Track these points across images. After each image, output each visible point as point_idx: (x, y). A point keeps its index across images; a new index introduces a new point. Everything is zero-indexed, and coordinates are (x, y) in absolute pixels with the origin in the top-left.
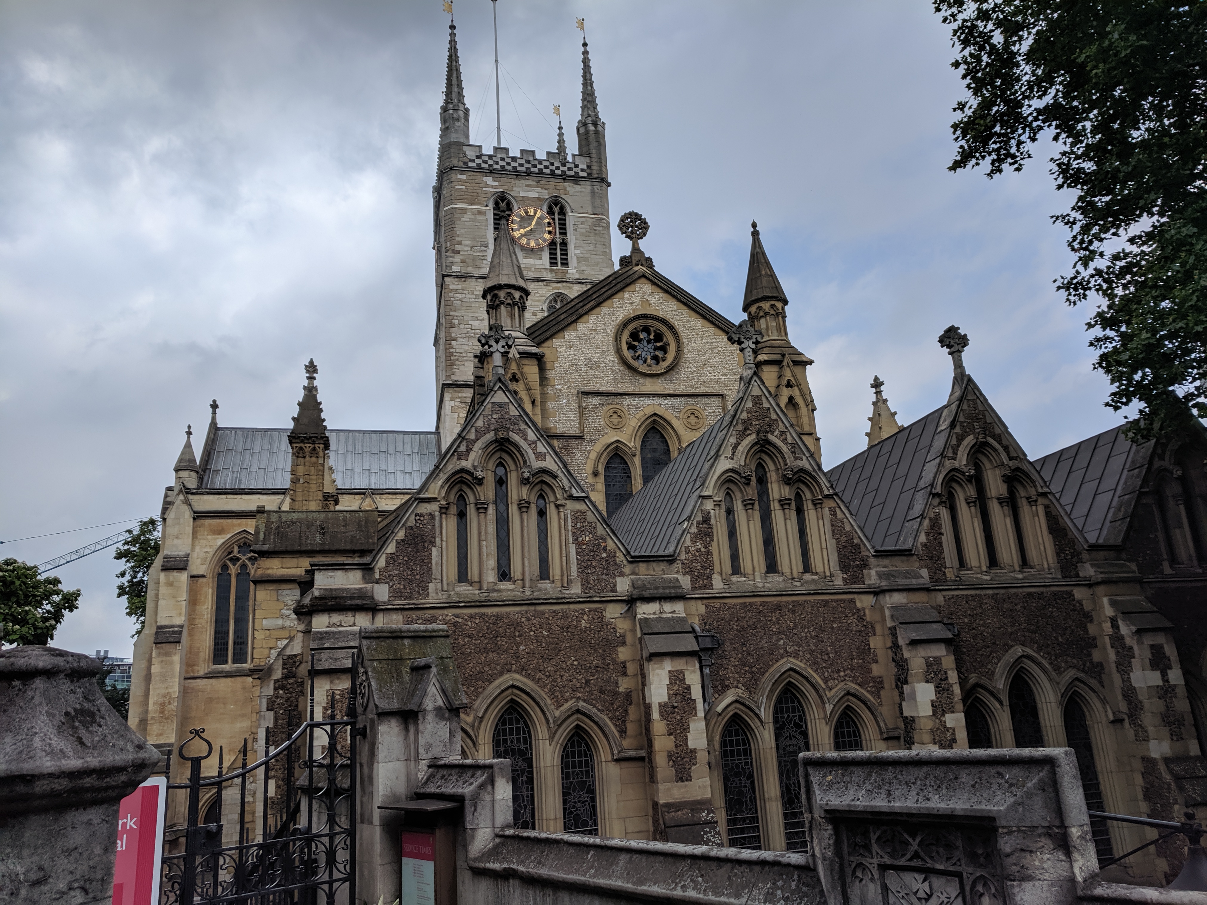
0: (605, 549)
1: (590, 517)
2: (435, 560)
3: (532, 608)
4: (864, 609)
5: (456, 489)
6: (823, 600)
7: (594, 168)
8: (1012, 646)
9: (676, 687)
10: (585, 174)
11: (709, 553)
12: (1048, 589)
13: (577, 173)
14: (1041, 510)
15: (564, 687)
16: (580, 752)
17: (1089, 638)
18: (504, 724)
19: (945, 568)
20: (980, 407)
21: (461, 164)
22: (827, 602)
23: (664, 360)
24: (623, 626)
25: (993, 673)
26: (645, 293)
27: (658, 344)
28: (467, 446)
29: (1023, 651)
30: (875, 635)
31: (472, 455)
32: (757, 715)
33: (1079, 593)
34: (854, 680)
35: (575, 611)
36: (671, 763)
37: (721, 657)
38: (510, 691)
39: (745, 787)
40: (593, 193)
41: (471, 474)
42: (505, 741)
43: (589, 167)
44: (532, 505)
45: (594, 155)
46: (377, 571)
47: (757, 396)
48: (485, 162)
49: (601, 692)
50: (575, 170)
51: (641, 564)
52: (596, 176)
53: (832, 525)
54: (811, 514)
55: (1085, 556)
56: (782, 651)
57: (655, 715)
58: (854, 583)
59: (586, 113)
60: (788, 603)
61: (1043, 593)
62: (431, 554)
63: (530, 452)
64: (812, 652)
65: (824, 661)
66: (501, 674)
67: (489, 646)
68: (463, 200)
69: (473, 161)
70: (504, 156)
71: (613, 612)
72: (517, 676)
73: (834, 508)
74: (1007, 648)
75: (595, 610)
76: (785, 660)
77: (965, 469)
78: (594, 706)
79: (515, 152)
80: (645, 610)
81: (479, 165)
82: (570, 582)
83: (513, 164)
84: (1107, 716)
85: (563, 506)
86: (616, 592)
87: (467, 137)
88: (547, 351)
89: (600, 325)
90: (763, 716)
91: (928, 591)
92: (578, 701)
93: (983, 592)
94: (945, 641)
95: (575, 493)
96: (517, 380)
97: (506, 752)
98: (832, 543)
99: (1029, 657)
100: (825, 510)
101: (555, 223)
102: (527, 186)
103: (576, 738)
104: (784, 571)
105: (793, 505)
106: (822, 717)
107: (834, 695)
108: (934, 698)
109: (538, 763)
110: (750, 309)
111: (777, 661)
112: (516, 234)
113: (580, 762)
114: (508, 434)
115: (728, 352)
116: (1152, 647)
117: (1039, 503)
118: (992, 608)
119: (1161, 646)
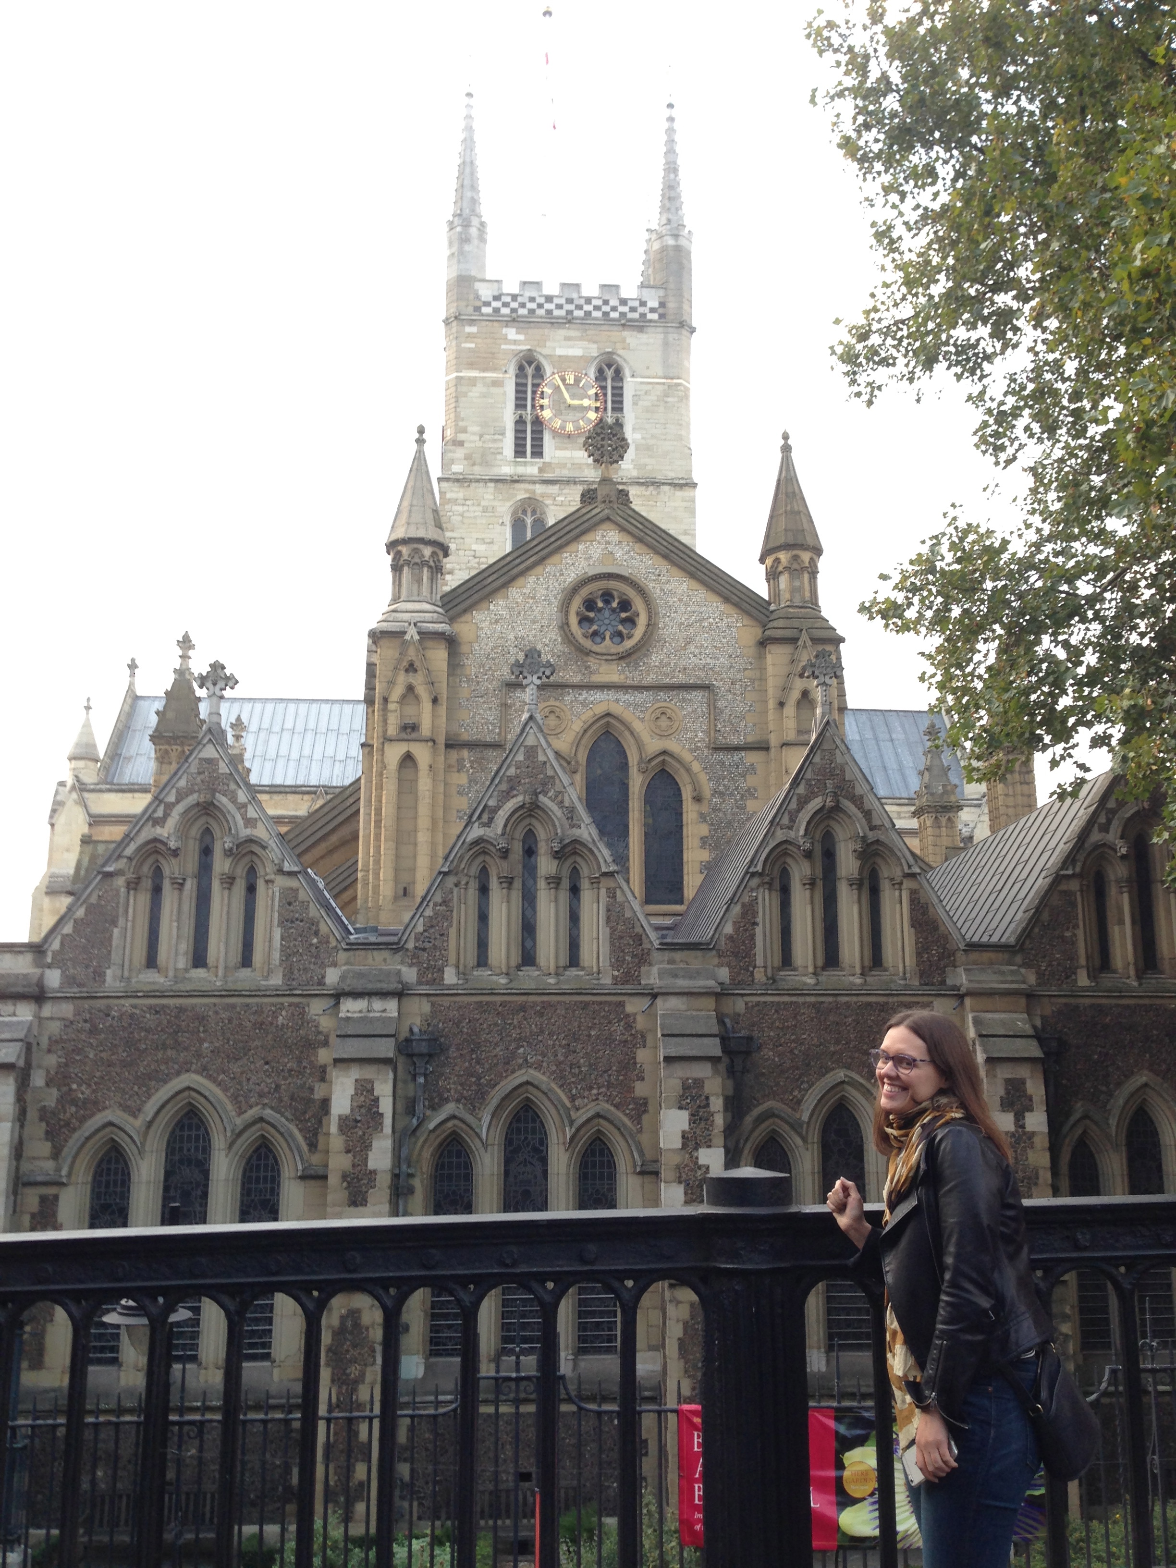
0: (316, 933)
1: (302, 895)
2: (115, 942)
3: (222, 1000)
4: (635, 1015)
5: (150, 861)
6: (581, 1002)
7: (670, 305)
8: (833, 1069)
9: (362, 1099)
10: (655, 316)
13: (643, 315)
14: (905, 896)
15: (250, 1091)
16: (266, 1166)
18: (182, 1129)
19: (755, 967)
20: (839, 759)
21: (471, 309)
22: (585, 1006)
23: (629, 638)
24: (326, 1023)
25: (799, 1102)
26: (608, 543)
27: (623, 615)
28: (165, 812)
29: (846, 1076)
30: (644, 1046)
31: (172, 822)
32: (479, 1136)
34: (609, 1099)
35: (273, 1005)
36: (345, 1184)
37: (443, 1065)
38: (186, 1094)
40: (666, 344)
41: (165, 844)
42: (180, 1149)
43: (662, 304)
44: (238, 880)
45: (671, 286)
46: (50, 954)
47: (532, 747)
48: (506, 305)
49: (292, 1098)
50: (641, 310)
51: (358, 953)
52: (673, 317)
53: (608, 910)
54: (587, 895)
55: (960, 957)
56: (520, 1061)
57: (334, 1129)
58: (626, 982)
59: (665, 217)
60: (535, 1004)
61: (887, 1003)
62: (111, 936)
63: (238, 817)
64: (559, 1064)
65: (574, 1075)
66: (178, 1073)
67: (168, 1042)
68: (471, 366)
69: (488, 304)
70: (534, 294)
71: (316, 1008)
72: (196, 1077)
73: (614, 889)
74: (824, 1071)
75: (297, 1005)
76: (524, 1070)
77: (801, 841)
78: (282, 1115)
79: (551, 288)
80: (351, 1007)
81: (496, 310)
82: (270, 971)
83: (548, 306)
85: (272, 882)
86: (324, 984)
87: (483, 267)
88: (464, 629)
89: (541, 592)
90: (484, 1136)
91: (718, 995)
92: (263, 1108)
93: (801, 1000)
94: (714, 1060)
95: (287, 867)
96: (416, 671)
97: (181, 1161)
98: (604, 932)
99: (853, 1083)
100: (603, 891)
101: (605, 395)
102: (567, 339)
103: (263, 1150)
104: (542, 964)
105: (566, 884)
106: (561, 1141)
107: (581, 1117)
108: (686, 1127)
109: (213, 1176)
110: (769, 561)
111: (513, 1072)
112: (547, 414)
113: (265, 1178)
114: (214, 796)
115: (723, 625)
116: (1008, 1081)
117: (904, 886)
118: (812, 1020)
119: (1023, 1082)
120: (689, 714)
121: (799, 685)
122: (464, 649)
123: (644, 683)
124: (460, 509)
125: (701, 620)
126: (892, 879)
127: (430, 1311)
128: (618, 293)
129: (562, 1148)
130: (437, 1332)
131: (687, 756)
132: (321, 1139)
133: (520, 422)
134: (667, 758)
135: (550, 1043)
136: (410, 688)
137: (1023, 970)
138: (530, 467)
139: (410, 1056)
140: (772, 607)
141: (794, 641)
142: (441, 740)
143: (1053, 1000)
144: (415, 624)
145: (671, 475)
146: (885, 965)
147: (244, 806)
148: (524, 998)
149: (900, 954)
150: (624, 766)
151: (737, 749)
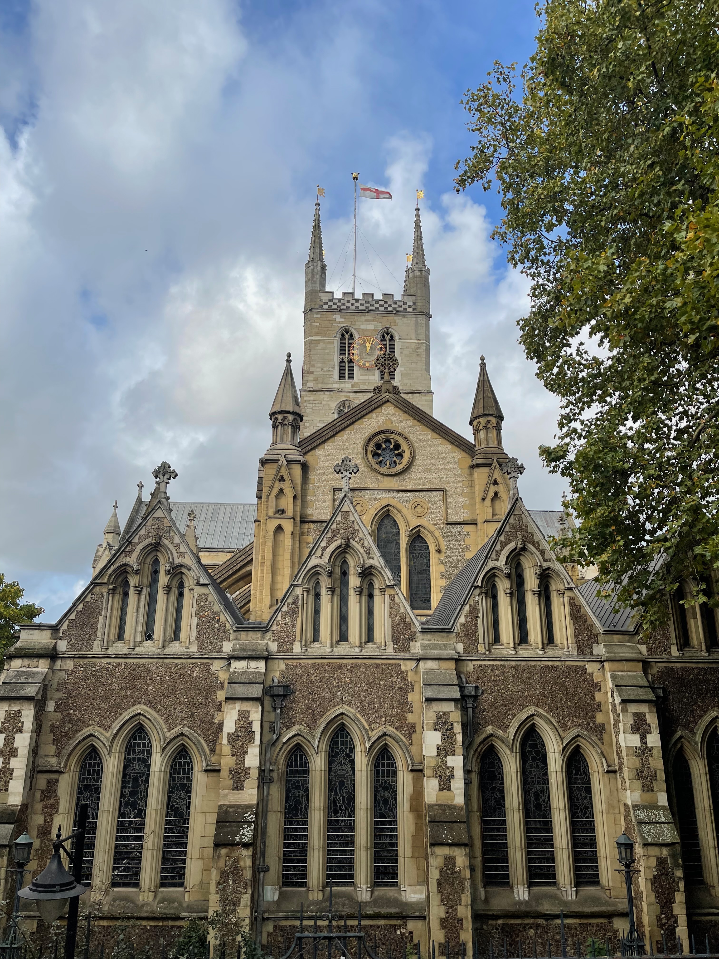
0: (218, 621)
1: (210, 598)
2: (100, 625)
3: (161, 660)
4: (407, 672)
5: (122, 577)
6: (375, 664)
7: (418, 304)
8: (528, 706)
9: (242, 722)
10: (411, 310)
11: (294, 626)
12: (563, 663)
13: (405, 309)
14: (566, 600)
15: (176, 716)
16: (185, 763)
17: (594, 704)
18: (135, 739)
19: (478, 643)
20: (524, 520)
21: (317, 306)
22: (377, 666)
23: (400, 464)
24: (222, 675)
25: (507, 727)
26: (388, 414)
27: (396, 452)
29: (535, 711)
30: (413, 691)
31: (135, 554)
32: (313, 746)
33: (591, 668)
34: (392, 724)
35: (191, 664)
36: (231, 776)
37: (292, 702)
38: (138, 717)
39: (302, 797)
40: (417, 323)
41: (131, 567)
42: (134, 751)
43: (414, 304)
44: (173, 589)
45: (420, 295)
46: (61, 631)
47: (346, 512)
48: (335, 304)
49: (201, 721)
50: (404, 306)
51: (242, 633)
52: (419, 310)
53: (391, 608)
54: (378, 599)
55: (600, 638)
56: (338, 700)
57: (225, 741)
58: (402, 652)
59: (415, 262)
60: (347, 664)
61: (558, 666)
62: (98, 621)
63: (174, 552)
64: (361, 702)
65: (371, 709)
66: (134, 705)
67: (128, 686)
68: (317, 334)
69: (326, 304)
70: (350, 299)
71: (217, 666)
72: (144, 707)
73: (394, 595)
74: (522, 708)
75: (205, 664)
76: (341, 706)
77: (504, 568)
78: (195, 731)
79: (358, 295)
80: (238, 666)
81: (330, 307)
82: (190, 644)
83: (356, 305)
84: (603, 766)
85: (193, 590)
86: (222, 652)
87: (324, 286)
88: (310, 458)
89: (352, 439)
90: (316, 747)
91: (457, 660)
92: (183, 727)
93: (507, 663)
94: (455, 700)
95: (202, 581)
96: (284, 481)
97: (134, 759)
98: (389, 621)
99: (540, 715)
100: (387, 597)
101: (386, 348)
102: (366, 320)
103: (183, 753)
104: (351, 640)
105: (365, 591)
106: (363, 750)
107: (375, 735)
108: (439, 743)
109: (152, 769)
110: (475, 423)
111: (334, 706)
112: (356, 358)
113: (184, 770)
114: (160, 539)
115: (450, 457)
116: (635, 715)
117: (565, 595)
118: (514, 676)
119: (644, 715)
120: (433, 505)
121: (493, 489)
122: (311, 469)
123: (408, 488)
124: (311, 405)
125: (438, 455)
126: (558, 591)
127: (282, 857)
128: (392, 298)
129: (363, 754)
130: (287, 871)
131: (432, 528)
132: (218, 747)
133: (342, 361)
134: (421, 529)
135: (356, 688)
136: (281, 491)
137: (639, 646)
138: (347, 385)
139: (272, 696)
140: (477, 448)
141: (489, 465)
142: (298, 519)
143: (659, 664)
144: (285, 456)
145: (420, 388)
146: (556, 642)
147: (178, 545)
148: (341, 661)
149: (565, 635)
150: (398, 533)
151: (460, 524)
